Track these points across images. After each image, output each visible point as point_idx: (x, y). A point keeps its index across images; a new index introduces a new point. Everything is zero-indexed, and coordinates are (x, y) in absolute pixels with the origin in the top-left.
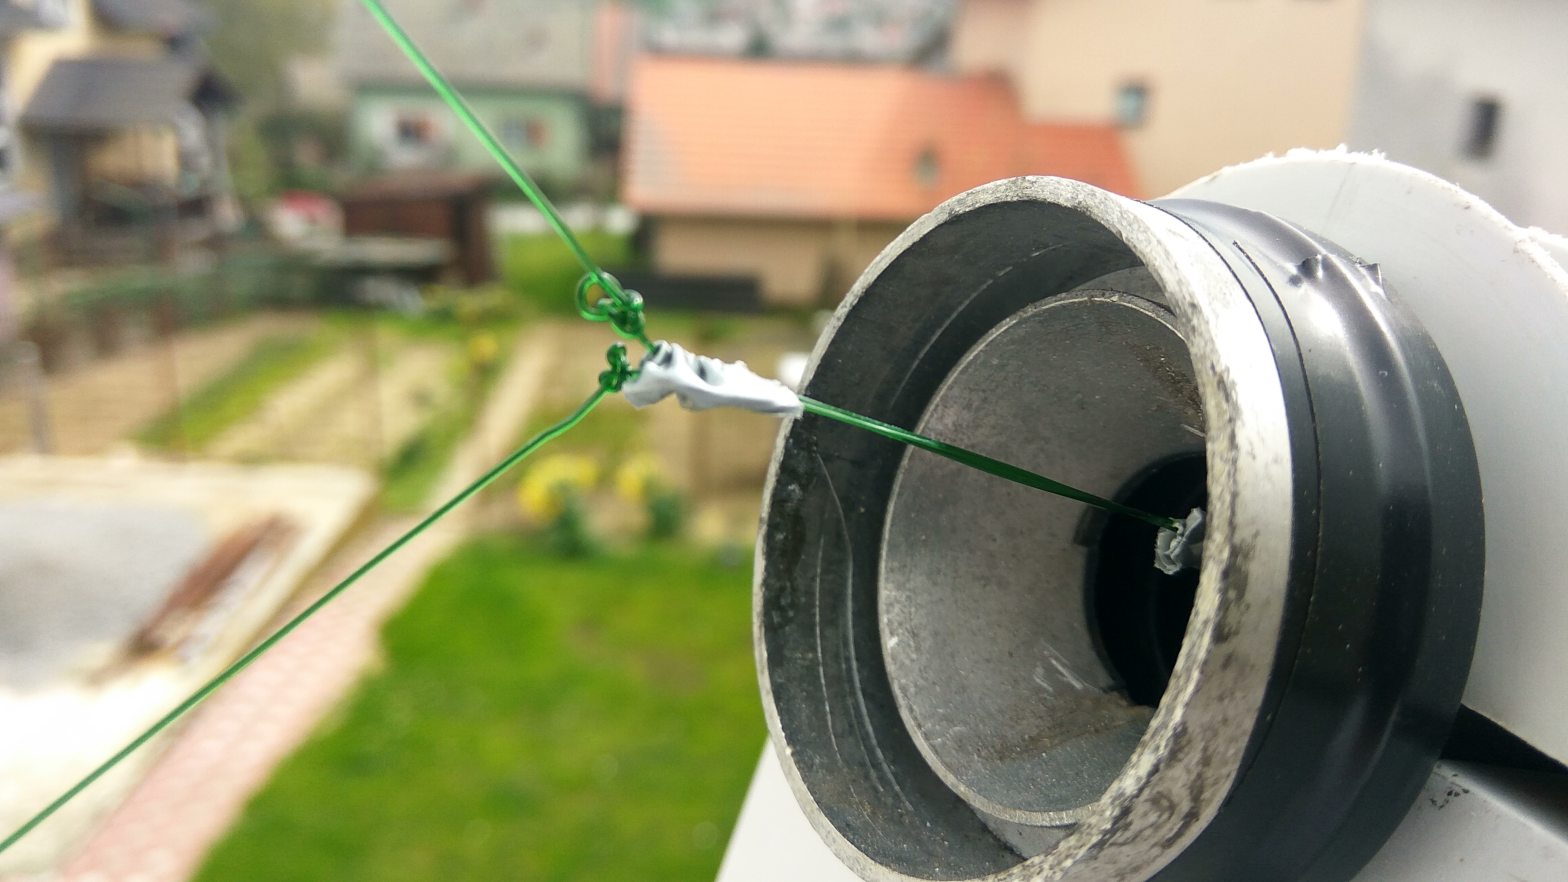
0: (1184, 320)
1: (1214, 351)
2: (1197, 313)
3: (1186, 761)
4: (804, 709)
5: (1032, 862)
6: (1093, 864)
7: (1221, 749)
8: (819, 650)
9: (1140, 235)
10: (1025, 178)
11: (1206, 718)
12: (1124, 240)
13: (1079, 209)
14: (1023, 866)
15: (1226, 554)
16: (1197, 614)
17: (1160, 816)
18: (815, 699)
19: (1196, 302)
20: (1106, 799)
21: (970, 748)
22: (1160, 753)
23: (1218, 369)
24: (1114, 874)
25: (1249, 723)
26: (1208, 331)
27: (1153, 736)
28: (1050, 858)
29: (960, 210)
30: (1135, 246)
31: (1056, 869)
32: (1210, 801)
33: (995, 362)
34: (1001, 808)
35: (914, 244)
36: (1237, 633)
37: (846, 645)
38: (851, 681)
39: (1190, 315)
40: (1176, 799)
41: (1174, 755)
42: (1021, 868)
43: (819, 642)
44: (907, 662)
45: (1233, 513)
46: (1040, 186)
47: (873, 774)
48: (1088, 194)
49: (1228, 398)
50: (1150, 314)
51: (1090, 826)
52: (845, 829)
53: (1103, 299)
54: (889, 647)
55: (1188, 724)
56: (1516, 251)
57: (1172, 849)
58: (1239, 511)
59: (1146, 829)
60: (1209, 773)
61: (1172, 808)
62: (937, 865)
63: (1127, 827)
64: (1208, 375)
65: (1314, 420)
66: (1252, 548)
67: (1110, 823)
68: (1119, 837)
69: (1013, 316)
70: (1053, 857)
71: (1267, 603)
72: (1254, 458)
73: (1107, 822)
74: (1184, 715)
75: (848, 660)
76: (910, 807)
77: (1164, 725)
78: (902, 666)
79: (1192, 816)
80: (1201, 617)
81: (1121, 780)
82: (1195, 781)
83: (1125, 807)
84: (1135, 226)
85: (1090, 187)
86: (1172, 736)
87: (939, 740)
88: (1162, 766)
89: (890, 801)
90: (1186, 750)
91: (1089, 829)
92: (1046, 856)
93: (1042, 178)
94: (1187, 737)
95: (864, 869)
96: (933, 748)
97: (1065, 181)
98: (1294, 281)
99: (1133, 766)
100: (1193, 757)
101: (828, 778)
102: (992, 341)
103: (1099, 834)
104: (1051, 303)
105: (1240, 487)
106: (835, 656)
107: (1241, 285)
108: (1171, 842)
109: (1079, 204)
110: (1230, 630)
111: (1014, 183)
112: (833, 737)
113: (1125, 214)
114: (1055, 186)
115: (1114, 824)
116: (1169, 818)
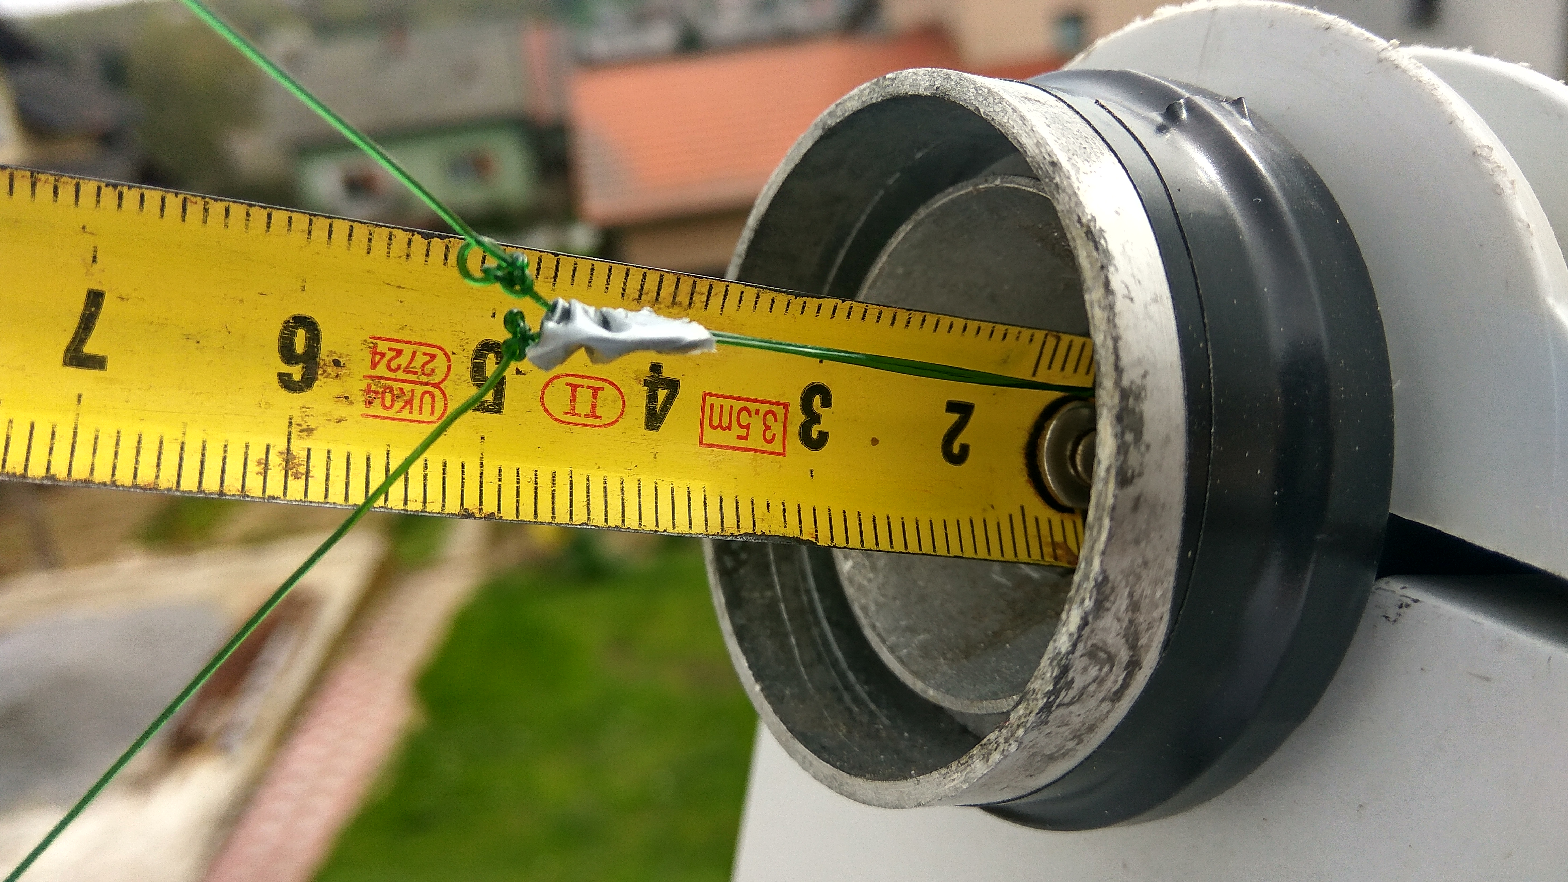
0: (1047, 180)
1: (1079, 203)
2: (1057, 171)
3: (1113, 610)
4: (769, 647)
5: (989, 740)
6: (1046, 729)
7: (1148, 592)
8: (778, 587)
9: (996, 107)
10: (885, 77)
11: (1126, 564)
12: (983, 115)
13: (938, 96)
14: (981, 745)
15: (1117, 399)
16: (1099, 463)
17: (1100, 670)
18: (779, 635)
19: (1055, 160)
20: (1045, 662)
21: (936, 653)
22: (1086, 606)
23: (1084, 220)
24: (1071, 736)
25: (1171, 563)
26: (1070, 186)
27: (1077, 591)
28: (1004, 731)
29: (832, 122)
30: (993, 119)
31: (1011, 741)
32: (1148, 647)
33: (900, 271)
34: (969, 702)
35: (796, 166)
36: (1140, 474)
37: (804, 578)
38: (814, 611)
39: (1052, 174)
40: (1113, 650)
41: (1100, 606)
42: (980, 747)
43: (776, 579)
44: (865, 583)
45: (1117, 358)
46: (900, 81)
47: (846, 697)
48: (944, 79)
49: (1097, 246)
50: (1031, 190)
51: (1034, 691)
52: (821, 750)
53: (986, 185)
54: (845, 572)
55: (1108, 572)
56: (1380, 61)
57: (1121, 702)
58: (1123, 354)
59: (1089, 685)
60: (1141, 618)
61: (1111, 659)
62: (913, 768)
63: (1069, 685)
64: (1076, 227)
65: (1189, 256)
66: (1143, 388)
67: (1052, 685)
68: (1065, 697)
69: (908, 222)
70: (1007, 729)
71: (1167, 440)
72: (1132, 300)
73: (1048, 684)
74: (1102, 563)
75: (808, 592)
76: (887, 722)
77: (1086, 577)
78: (860, 588)
79: (1133, 665)
80: (1104, 464)
81: (1055, 641)
82: (1127, 629)
83: (1063, 666)
84: (991, 99)
85: (945, 70)
86: (1094, 586)
87: (905, 651)
88: (1090, 618)
89: (865, 719)
90: (1112, 598)
91: (1035, 695)
92: (1000, 731)
93: (901, 73)
94: (1110, 585)
95: (841, 785)
96: (900, 660)
97: (921, 71)
98: (1161, 129)
99: (1064, 624)
100: (1121, 604)
101: (801, 706)
102: (893, 250)
103: (1044, 697)
104: (941, 200)
105: (1121, 331)
106: (795, 590)
107: (1103, 139)
108: (1119, 695)
109: (937, 90)
110: (1133, 473)
111: (876, 84)
112: (802, 669)
113: (980, 90)
114: (914, 77)
115: (1055, 685)
116: (1111, 670)
